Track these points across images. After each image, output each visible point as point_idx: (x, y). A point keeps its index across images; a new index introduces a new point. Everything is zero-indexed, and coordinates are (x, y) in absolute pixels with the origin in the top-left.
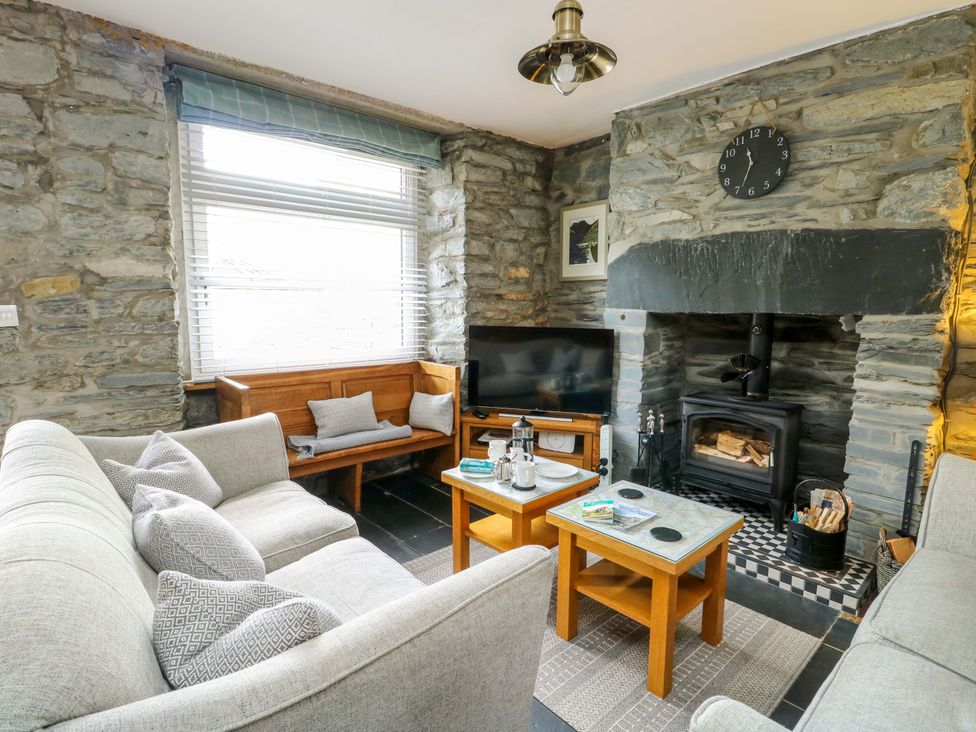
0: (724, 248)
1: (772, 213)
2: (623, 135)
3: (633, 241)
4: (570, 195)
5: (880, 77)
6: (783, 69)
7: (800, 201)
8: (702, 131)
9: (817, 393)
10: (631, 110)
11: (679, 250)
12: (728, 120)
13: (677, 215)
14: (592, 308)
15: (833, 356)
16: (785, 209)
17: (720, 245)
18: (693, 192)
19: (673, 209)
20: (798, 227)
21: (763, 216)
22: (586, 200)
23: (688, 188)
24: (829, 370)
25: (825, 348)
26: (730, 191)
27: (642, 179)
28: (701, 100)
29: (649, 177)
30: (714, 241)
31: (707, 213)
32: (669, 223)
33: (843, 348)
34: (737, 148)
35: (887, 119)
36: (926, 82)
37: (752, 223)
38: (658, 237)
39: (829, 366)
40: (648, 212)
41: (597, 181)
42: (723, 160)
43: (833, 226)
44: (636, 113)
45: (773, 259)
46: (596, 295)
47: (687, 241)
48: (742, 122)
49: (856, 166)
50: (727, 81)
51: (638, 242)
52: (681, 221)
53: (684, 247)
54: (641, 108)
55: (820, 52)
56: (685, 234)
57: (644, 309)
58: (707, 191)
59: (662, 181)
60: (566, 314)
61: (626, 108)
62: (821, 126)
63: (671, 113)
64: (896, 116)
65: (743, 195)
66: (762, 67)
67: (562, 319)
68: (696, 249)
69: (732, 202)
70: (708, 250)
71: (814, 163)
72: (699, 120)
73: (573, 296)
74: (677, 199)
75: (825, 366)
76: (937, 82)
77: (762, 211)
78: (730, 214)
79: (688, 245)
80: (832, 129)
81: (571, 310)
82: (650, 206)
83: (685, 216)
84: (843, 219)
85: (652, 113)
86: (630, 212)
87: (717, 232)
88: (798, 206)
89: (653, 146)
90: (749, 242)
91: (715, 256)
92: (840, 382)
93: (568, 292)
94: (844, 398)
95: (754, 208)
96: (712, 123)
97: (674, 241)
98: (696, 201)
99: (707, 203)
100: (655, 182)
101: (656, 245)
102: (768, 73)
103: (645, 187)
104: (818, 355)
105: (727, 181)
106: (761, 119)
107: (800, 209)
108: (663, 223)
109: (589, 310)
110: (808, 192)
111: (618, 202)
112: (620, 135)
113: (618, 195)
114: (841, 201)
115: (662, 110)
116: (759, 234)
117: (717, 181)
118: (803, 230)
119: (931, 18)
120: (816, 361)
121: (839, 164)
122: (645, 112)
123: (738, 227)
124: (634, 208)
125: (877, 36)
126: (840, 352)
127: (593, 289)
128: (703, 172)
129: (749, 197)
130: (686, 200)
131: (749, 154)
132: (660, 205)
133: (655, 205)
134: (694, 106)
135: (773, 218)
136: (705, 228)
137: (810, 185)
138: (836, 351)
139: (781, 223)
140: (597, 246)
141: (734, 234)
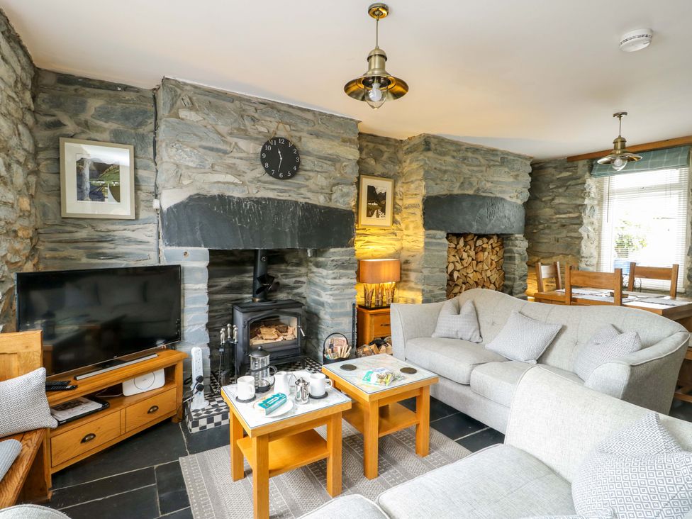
0: (265, 207)
1: (290, 190)
2: (175, 99)
3: (192, 192)
4: (70, 127)
5: (332, 136)
6: (291, 110)
7: (304, 187)
8: (245, 125)
9: (281, 292)
10: (185, 84)
11: (234, 204)
12: (263, 126)
13: (230, 178)
14: (112, 246)
15: (288, 271)
16: (295, 190)
17: (263, 204)
18: (242, 166)
19: (227, 173)
20: (304, 201)
21: (285, 191)
22: (98, 138)
23: (237, 162)
24: (286, 279)
25: (283, 267)
26: (268, 171)
27: (197, 143)
28: (244, 104)
29: (204, 144)
30: (258, 201)
31: (251, 182)
32: (224, 183)
33: (292, 266)
34: (273, 146)
35: (335, 157)
36: (347, 146)
37: (279, 194)
38: (215, 192)
39: (286, 276)
40: (203, 170)
41: (110, 124)
42: (263, 150)
43: (317, 203)
44: (188, 88)
45: (293, 218)
46: (116, 233)
47: (239, 198)
48: (271, 130)
49: (324, 175)
50: (260, 101)
51: (196, 192)
52: (233, 183)
53: (237, 202)
54: (195, 87)
55: (309, 111)
56: (237, 194)
57: (205, 247)
58: (252, 168)
59: (218, 150)
60: (69, 251)
61: (180, 80)
62: (310, 149)
63: (220, 103)
64: (338, 156)
65: (276, 176)
66: (281, 103)
67: (65, 258)
68: (246, 205)
69: (268, 178)
70: (254, 207)
71: (308, 168)
72: (242, 117)
73: (82, 234)
74: (230, 167)
75: (284, 277)
76: (350, 147)
77: (286, 188)
78: (267, 186)
79: (240, 202)
80: (315, 153)
81: (79, 248)
82: (208, 167)
83: (236, 181)
84: (320, 200)
85: (205, 95)
86: (188, 167)
87: (259, 195)
88: (302, 189)
89: (206, 121)
90: (280, 205)
91: (259, 211)
92: (292, 284)
93: (74, 229)
94: (293, 293)
95: (281, 185)
96: (253, 123)
97: (228, 197)
98: (244, 172)
99: (250, 175)
100: (211, 149)
101: (213, 198)
102: (283, 108)
103: (202, 150)
104: (280, 271)
105: (267, 165)
106: (282, 133)
107: (303, 191)
108: (219, 182)
109: (107, 248)
110: (307, 183)
111: (175, 155)
112: (173, 99)
113: (174, 150)
114: (320, 191)
115: (214, 97)
116: (285, 201)
117: (259, 162)
118: (306, 203)
119: (348, 118)
120: (279, 275)
121: (318, 172)
122: (197, 91)
123: (271, 195)
124: (191, 164)
125: (332, 116)
126: (291, 268)
127: (111, 227)
128: (248, 154)
129: (279, 178)
130: (236, 169)
131: (279, 152)
132: (216, 167)
133: (212, 167)
134: (238, 106)
135: (290, 194)
136: (250, 192)
137: (307, 180)
138: (288, 268)
139: (294, 197)
140: (118, 187)
141: (269, 199)
